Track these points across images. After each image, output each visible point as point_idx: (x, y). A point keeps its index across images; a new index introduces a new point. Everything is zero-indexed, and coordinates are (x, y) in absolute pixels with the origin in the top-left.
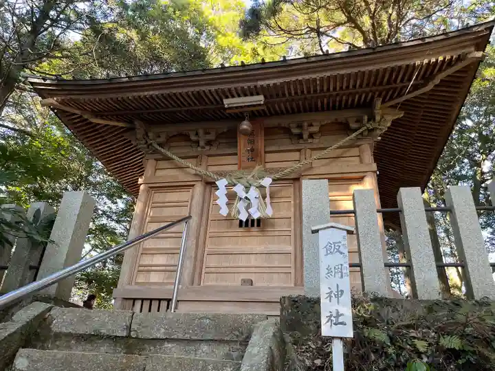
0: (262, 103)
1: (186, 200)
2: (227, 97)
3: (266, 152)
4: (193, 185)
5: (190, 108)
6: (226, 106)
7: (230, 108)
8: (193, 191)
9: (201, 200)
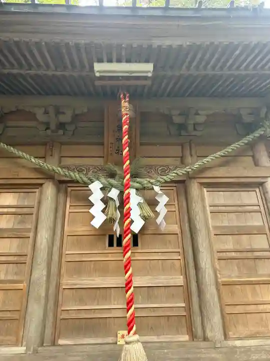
0: (150, 75)
1: (31, 204)
2: (100, 61)
3: (141, 144)
4: (41, 185)
5: (40, 72)
6: (97, 74)
7: (101, 78)
8: (41, 193)
9: (54, 206)
